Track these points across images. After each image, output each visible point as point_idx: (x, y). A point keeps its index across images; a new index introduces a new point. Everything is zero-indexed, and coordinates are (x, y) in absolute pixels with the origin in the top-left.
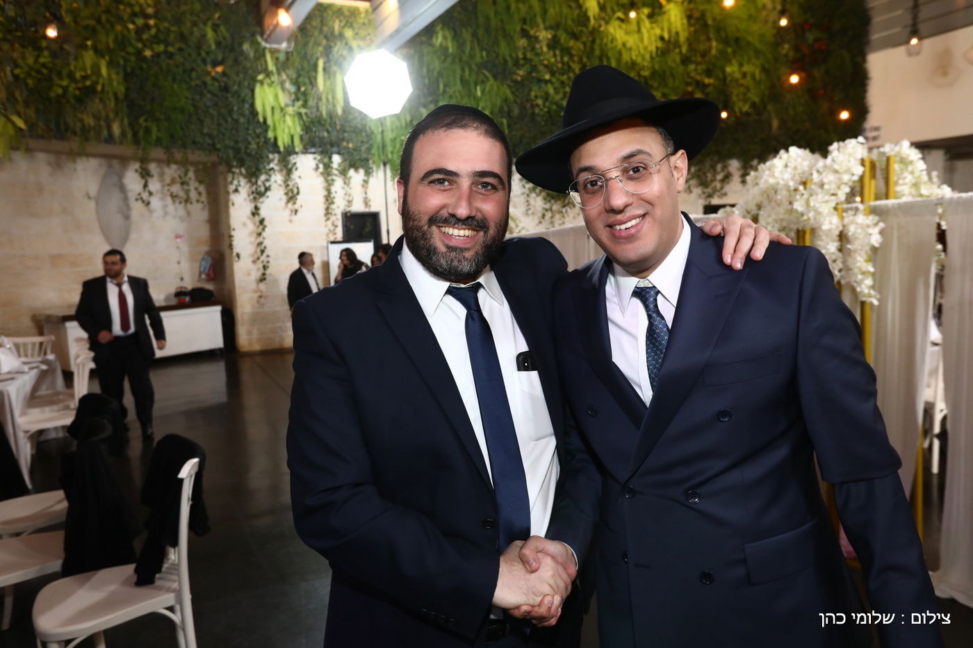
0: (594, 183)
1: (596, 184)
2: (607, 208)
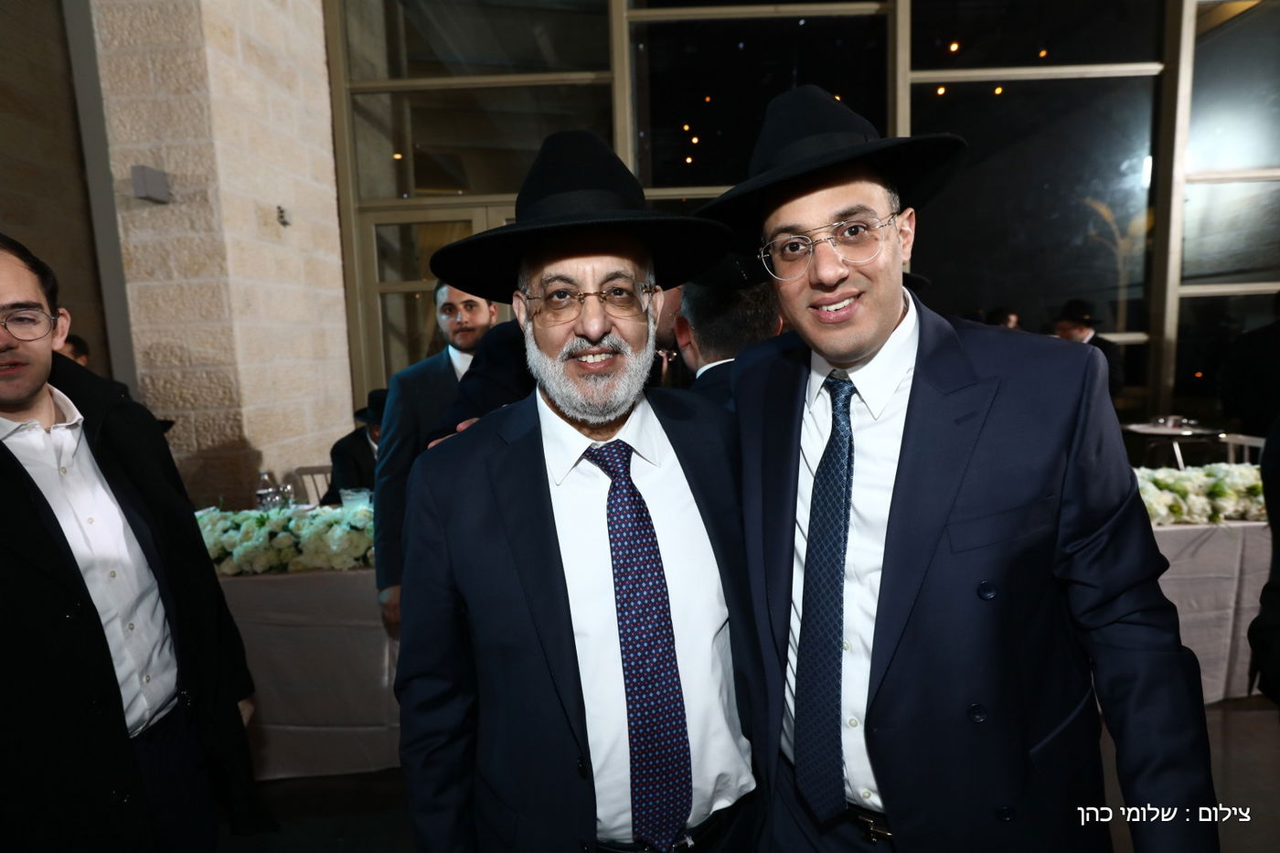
0: (794, 247)
1: (797, 248)
2: (814, 280)
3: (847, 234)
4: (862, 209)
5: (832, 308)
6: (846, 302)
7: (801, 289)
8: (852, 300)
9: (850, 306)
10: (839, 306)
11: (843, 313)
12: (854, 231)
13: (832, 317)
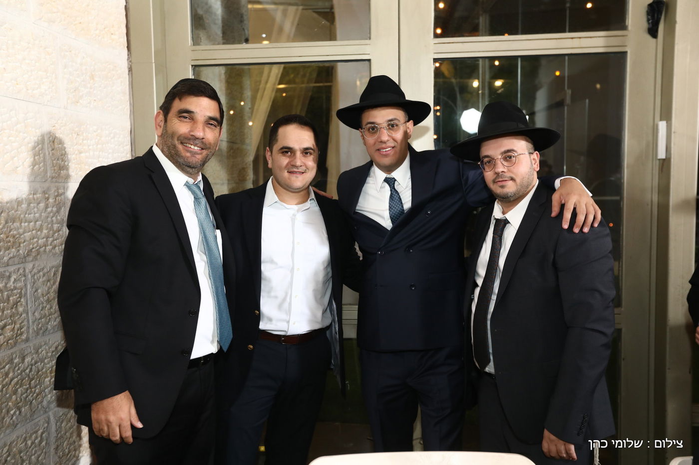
3: (390, 127)
4: (396, 119)
5: (384, 150)
6: (389, 149)
7: (375, 144)
8: (391, 148)
9: (390, 150)
10: (387, 150)
11: (389, 152)
12: (393, 126)
13: (384, 153)
